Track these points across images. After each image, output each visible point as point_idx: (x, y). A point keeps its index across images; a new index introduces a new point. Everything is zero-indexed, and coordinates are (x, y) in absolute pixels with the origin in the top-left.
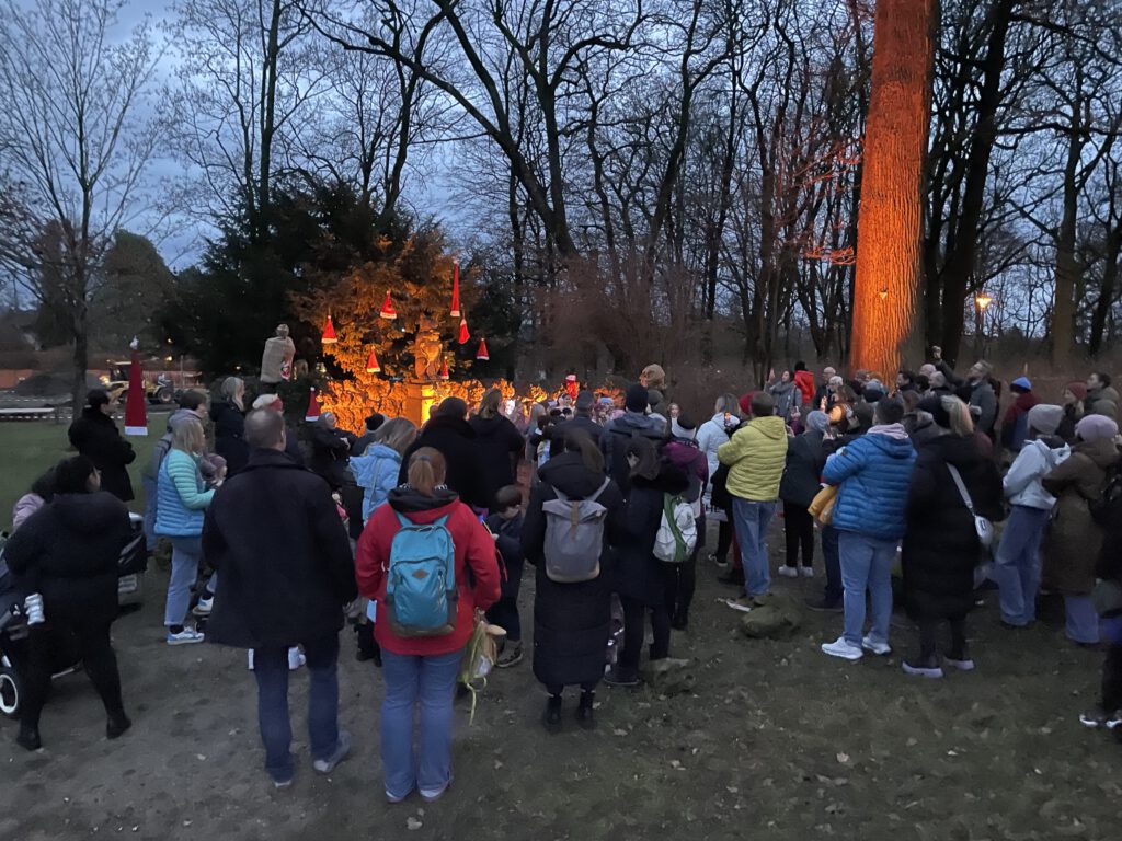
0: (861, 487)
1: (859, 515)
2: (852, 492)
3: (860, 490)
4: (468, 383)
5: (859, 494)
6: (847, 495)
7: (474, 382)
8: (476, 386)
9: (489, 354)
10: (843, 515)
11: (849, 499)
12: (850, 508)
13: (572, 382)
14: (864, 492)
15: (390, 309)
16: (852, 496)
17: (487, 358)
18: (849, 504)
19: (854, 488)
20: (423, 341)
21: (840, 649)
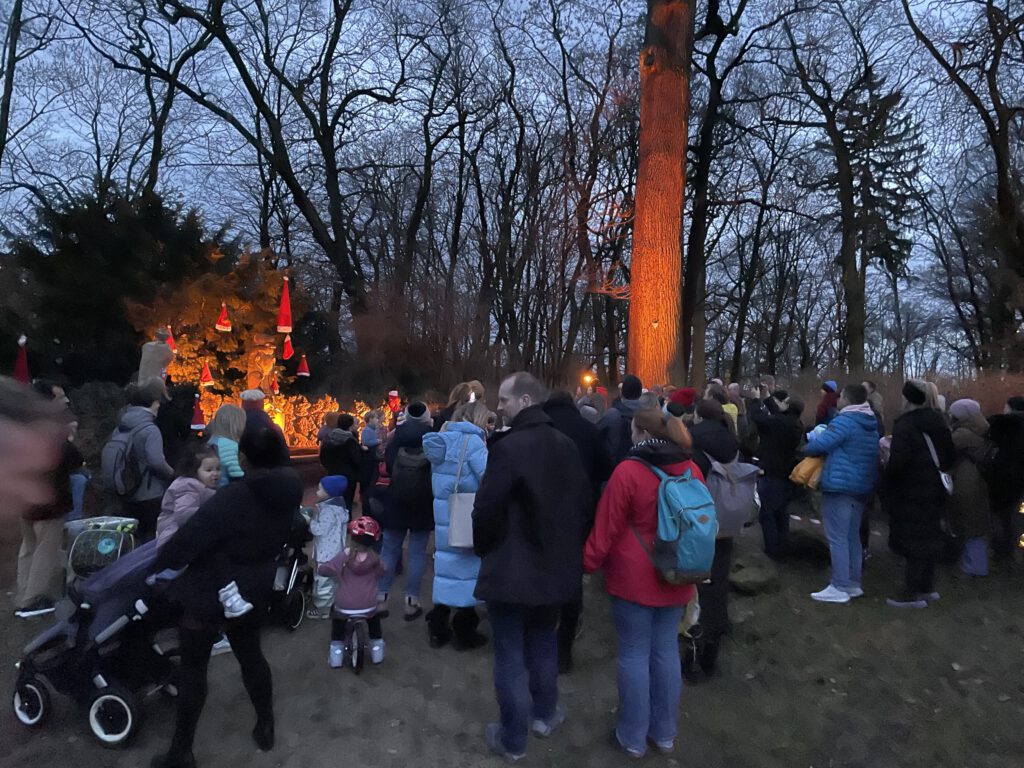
0: (846, 456)
1: (847, 479)
2: (840, 460)
3: (845, 458)
4: (294, 399)
5: (845, 461)
6: (836, 464)
7: (300, 397)
8: (302, 401)
9: (310, 371)
10: (834, 479)
11: (838, 467)
12: (839, 474)
13: (394, 398)
14: (849, 460)
15: (226, 322)
16: (840, 464)
17: (308, 374)
18: (837, 470)
19: (841, 457)
20: (259, 354)
21: (830, 595)
